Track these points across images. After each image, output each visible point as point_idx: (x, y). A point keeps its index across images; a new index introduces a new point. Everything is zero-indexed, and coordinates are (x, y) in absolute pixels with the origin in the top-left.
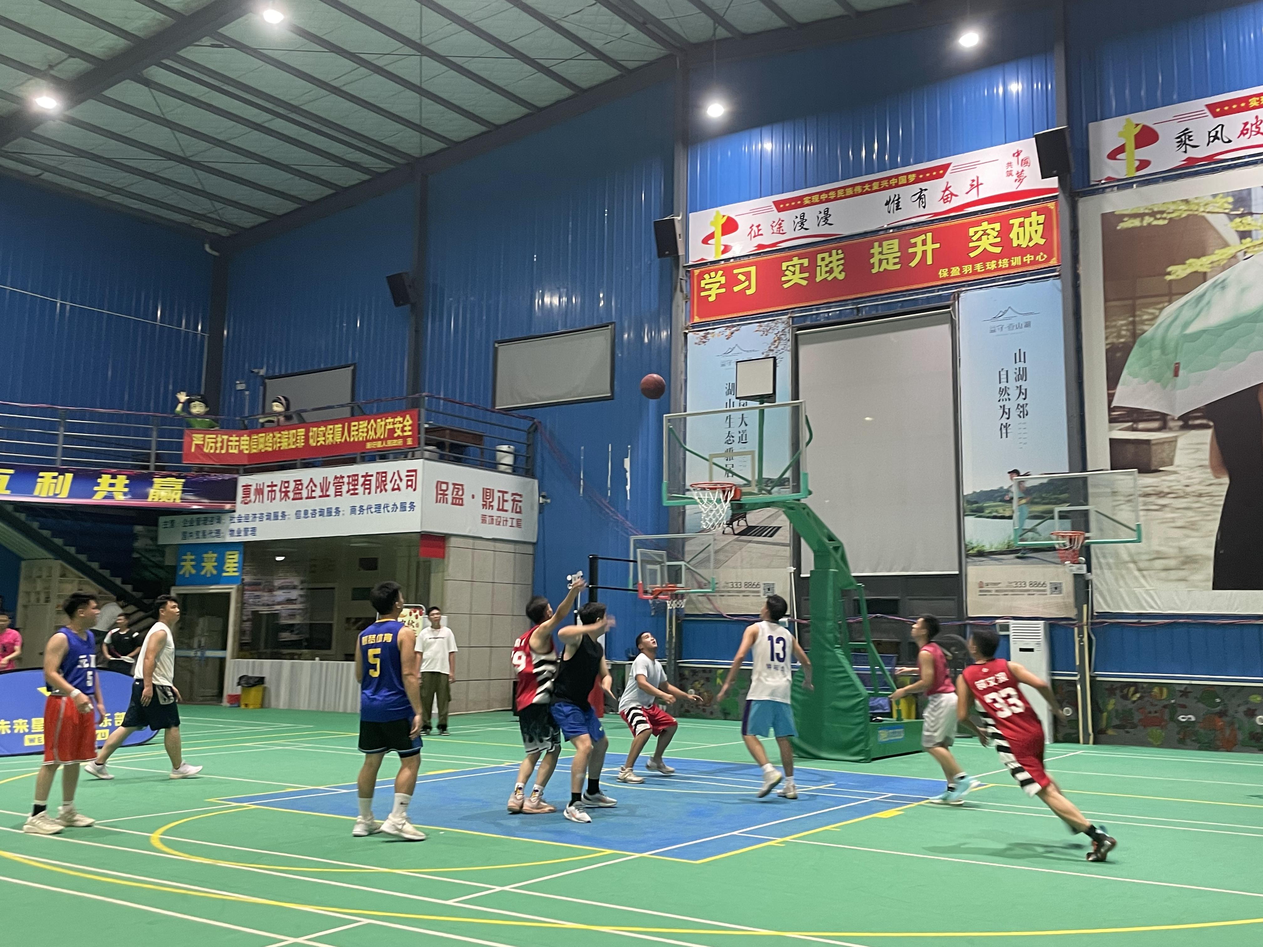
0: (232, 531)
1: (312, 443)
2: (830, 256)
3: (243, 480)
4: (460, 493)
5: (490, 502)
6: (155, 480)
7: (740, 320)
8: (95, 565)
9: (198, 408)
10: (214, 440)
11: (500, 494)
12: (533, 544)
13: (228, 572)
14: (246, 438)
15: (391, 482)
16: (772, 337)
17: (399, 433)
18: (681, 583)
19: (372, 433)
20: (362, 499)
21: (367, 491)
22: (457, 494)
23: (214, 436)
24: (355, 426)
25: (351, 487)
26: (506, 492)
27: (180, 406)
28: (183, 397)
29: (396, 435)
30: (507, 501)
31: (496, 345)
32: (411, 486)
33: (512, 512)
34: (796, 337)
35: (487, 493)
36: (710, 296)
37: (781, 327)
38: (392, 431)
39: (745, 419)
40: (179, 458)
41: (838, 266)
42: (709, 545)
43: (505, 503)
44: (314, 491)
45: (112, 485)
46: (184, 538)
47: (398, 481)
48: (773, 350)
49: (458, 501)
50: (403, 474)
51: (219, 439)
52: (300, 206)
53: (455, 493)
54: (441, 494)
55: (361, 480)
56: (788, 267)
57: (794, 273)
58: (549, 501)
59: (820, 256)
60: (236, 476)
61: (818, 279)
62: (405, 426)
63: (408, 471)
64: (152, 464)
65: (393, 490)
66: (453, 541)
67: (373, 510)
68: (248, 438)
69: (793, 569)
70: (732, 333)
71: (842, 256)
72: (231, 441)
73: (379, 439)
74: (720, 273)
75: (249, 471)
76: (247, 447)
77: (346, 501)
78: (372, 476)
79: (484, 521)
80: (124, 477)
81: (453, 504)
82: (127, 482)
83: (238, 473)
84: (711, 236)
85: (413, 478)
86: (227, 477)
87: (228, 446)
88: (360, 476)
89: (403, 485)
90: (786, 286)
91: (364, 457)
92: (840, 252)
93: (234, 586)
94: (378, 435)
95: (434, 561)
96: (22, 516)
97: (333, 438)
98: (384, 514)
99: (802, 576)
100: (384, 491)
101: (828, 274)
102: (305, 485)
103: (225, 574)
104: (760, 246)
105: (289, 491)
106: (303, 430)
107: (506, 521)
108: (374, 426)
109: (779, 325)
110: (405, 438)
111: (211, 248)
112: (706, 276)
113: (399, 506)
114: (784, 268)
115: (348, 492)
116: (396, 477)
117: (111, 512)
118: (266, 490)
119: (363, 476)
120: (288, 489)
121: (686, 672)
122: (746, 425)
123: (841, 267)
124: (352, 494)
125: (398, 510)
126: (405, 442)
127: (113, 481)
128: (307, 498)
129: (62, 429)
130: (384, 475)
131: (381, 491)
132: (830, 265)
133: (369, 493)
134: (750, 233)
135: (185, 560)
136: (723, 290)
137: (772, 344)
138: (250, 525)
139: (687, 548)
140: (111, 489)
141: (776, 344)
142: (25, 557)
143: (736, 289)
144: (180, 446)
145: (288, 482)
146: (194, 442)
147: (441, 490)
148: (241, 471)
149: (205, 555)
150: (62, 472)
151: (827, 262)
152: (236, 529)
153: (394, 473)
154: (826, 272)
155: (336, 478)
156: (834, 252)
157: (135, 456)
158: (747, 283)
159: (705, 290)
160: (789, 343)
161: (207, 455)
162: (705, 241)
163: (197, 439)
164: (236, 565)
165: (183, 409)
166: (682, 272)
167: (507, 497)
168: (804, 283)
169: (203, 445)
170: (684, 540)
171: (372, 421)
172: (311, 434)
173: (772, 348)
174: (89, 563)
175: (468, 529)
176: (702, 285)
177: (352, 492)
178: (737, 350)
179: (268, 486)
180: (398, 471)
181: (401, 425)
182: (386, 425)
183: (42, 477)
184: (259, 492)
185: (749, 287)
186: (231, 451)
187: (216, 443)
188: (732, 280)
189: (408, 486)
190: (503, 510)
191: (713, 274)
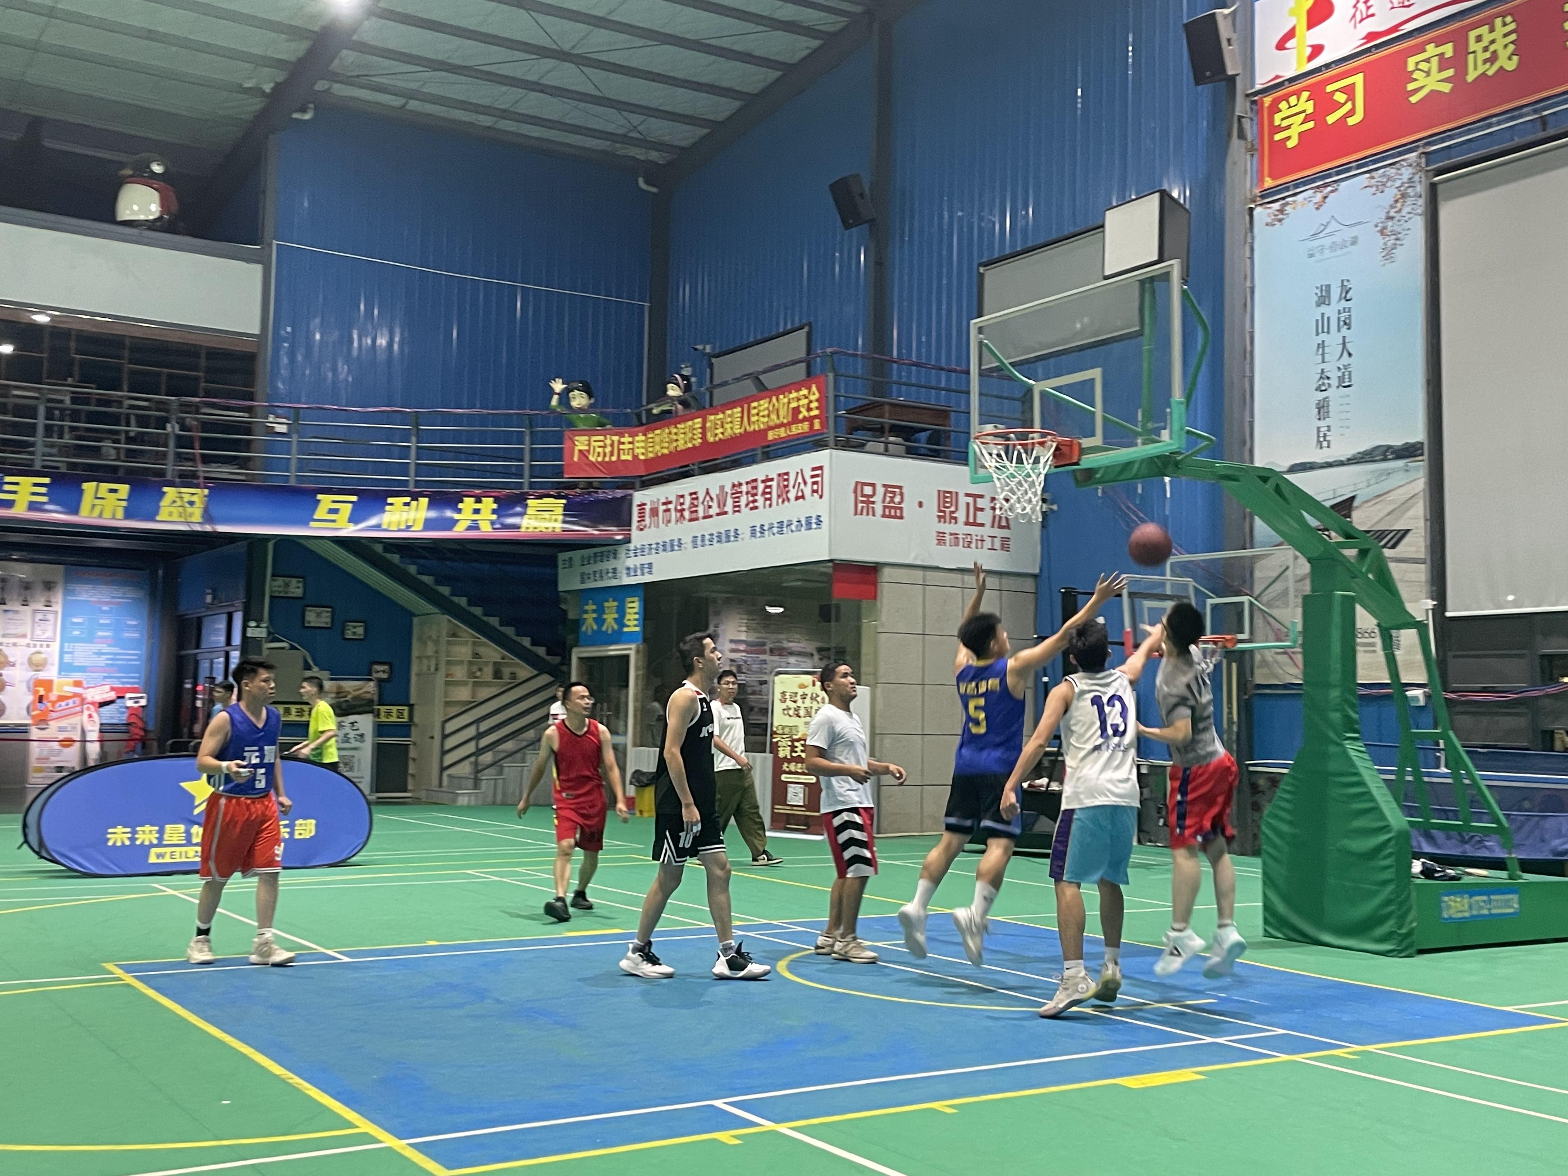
0: (628, 569)
1: (711, 439)
2: (1492, 30)
3: (639, 497)
4: (897, 499)
5: (953, 512)
6: (529, 502)
7: (1338, 173)
8: (494, 621)
9: (579, 400)
10: (601, 444)
11: (970, 500)
12: (1035, 576)
13: (628, 626)
14: (641, 437)
15: (794, 487)
16: (1391, 193)
17: (804, 413)
18: (1242, 632)
19: (774, 416)
20: (766, 515)
21: (768, 502)
22: (892, 501)
23: (601, 438)
24: (755, 408)
25: (751, 499)
26: (982, 496)
27: (556, 397)
28: (558, 386)
29: (801, 417)
30: (982, 510)
31: (982, 270)
32: (816, 491)
33: (993, 526)
34: (1433, 187)
35: (946, 499)
36: (1289, 138)
37: (1406, 173)
38: (797, 411)
39: (1348, 346)
40: (558, 472)
41: (1506, 46)
42: (1287, 568)
43: (978, 513)
44: (710, 507)
45: (477, 511)
46: (583, 582)
47: (802, 486)
48: (1392, 218)
49: (894, 512)
50: (808, 474)
51: (608, 442)
52: (743, 103)
53: (888, 499)
54: (862, 502)
55: (761, 487)
56: (1417, 63)
57: (1428, 73)
58: (1055, 507)
59: (1473, 35)
60: (630, 491)
61: (1470, 78)
62: (811, 402)
63: (814, 469)
64: (525, 480)
65: (797, 498)
66: (887, 574)
67: (775, 530)
68: (643, 438)
69: (1430, 603)
70: (1325, 197)
71: (1513, 26)
72: (623, 443)
73: (782, 425)
74: (1305, 95)
75: (646, 484)
76: (643, 451)
77: (744, 520)
78: (772, 480)
79: (941, 539)
80: (491, 499)
81: (884, 516)
82: (495, 506)
83: (632, 487)
84: (1291, 34)
85: (819, 479)
86: (619, 493)
87: (619, 450)
88: (759, 481)
89: (807, 491)
90: (1414, 99)
91: (768, 452)
92: (1509, 19)
93: (633, 646)
94: (781, 419)
95: (865, 603)
96: (395, 558)
97: (732, 428)
98: (788, 535)
99: (1448, 614)
100: (786, 502)
101: (1488, 65)
102: (701, 500)
103: (626, 629)
104: (1371, 36)
105: (683, 510)
106: (699, 420)
107: (983, 541)
108: (776, 404)
109: (1403, 170)
110: (811, 419)
111: (647, 182)
112: (1283, 105)
113: (803, 522)
114: (1411, 67)
115: (747, 505)
116: (800, 480)
117: (488, 548)
118: (662, 508)
119: (763, 481)
120: (684, 507)
121: (1262, 782)
122: (1350, 355)
123: (1512, 47)
124: (752, 509)
125: (803, 529)
126: (812, 425)
127: (478, 506)
128: (705, 518)
129: (414, 439)
130: (786, 477)
131: (783, 502)
132: (1492, 48)
133: (770, 506)
134: (1354, 16)
135: (586, 612)
136: (1310, 125)
137: (1392, 207)
138: (645, 560)
139: (1257, 574)
140: (476, 517)
141: (1399, 205)
142: (417, 613)
143: (1331, 119)
144: (558, 454)
145: (682, 496)
146: (577, 449)
147: (863, 496)
148: (638, 485)
149: (606, 604)
150: (415, 497)
151: (1485, 43)
152: (632, 566)
153: (797, 473)
154: (1485, 61)
155: (734, 486)
156: (1498, 21)
157: (506, 472)
158: (1349, 106)
159: (1280, 129)
160: (1421, 202)
161: (593, 465)
162: (1281, 46)
163: (581, 443)
164: (637, 616)
165: (560, 402)
166: (1241, 106)
167: (980, 503)
168: (1446, 88)
169: (588, 451)
170: (1253, 559)
171: (774, 399)
172: (708, 425)
173: (1392, 214)
174: (485, 619)
175: (913, 555)
176: (1277, 123)
177: (751, 505)
178: (1334, 226)
179: (664, 504)
180: (802, 471)
181: (805, 401)
182: (789, 403)
183: (391, 504)
184: (654, 512)
185: (1351, 113)
186: (623, 457)
187: (604, 447)
188: (1325, 104)
189: (814, 491)
190: (975, 524)
191: (1293, 100)
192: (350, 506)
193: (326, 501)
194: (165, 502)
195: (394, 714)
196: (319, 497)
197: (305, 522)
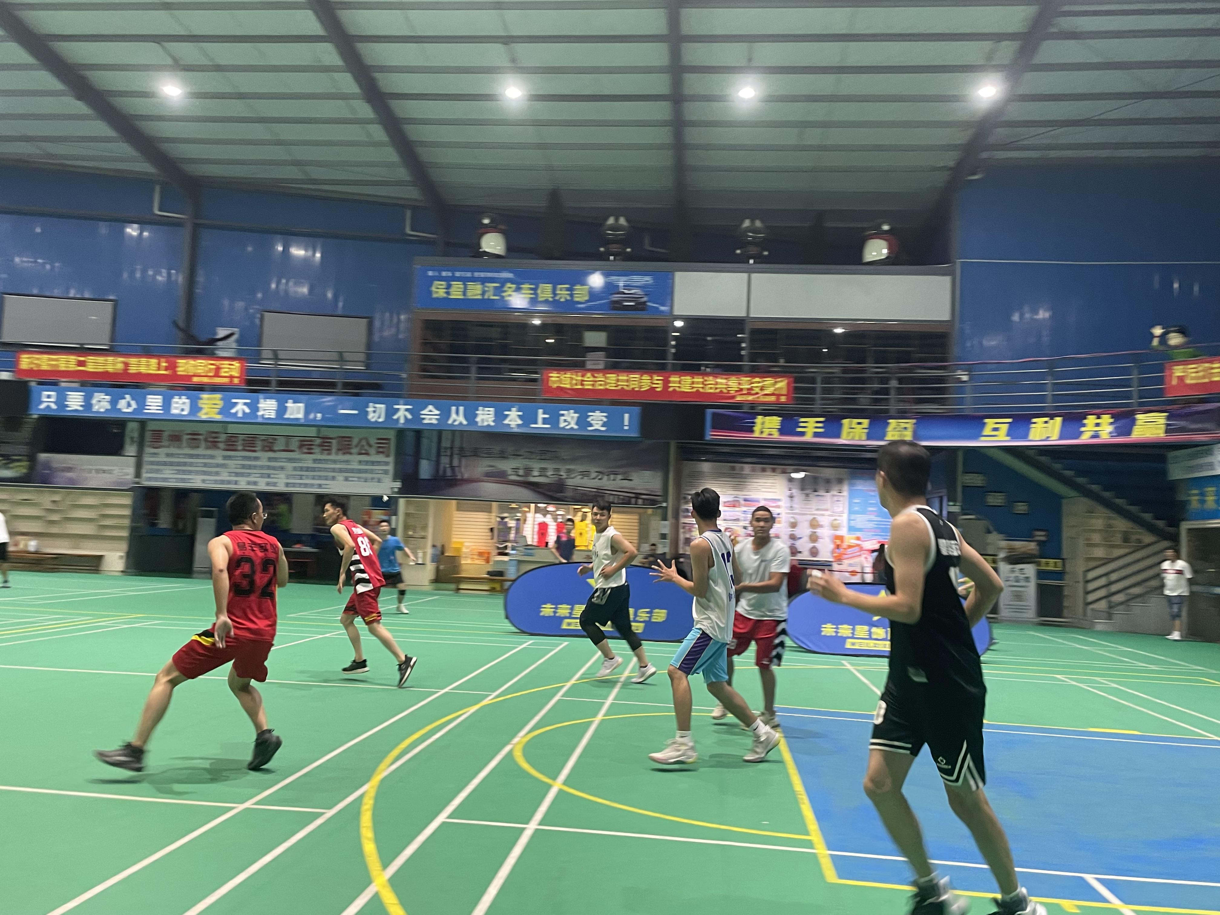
6: (1138, 416)
8: (1122, 502)
9: (1175, 339)
10: (1195, 370)
23: (1195, 366)
27: (1156, 340)
28: (1158, 331)
40: (1160, 393)
45: (1097, 425)
51: (1201, 368)
64: (1135, 401)
72: (1214, 369)
80: (1109, 416)
82: (1112, 420)
87: (1210, 374)
129: (1051, 378)
135: (1191, 495)
140: (1097, 429)
142: (1064, 497)
144: (1161, 380)
146: (1176, 375)
149: (1207, 489)
150: (1052, 417)
157: (1118, 396)
161: (1189, 386)
163: (1178, 371)
165: (1160, 343)
169: (1185, 376)
174: (1114, 500)
183: (1035, 423)
186: (1213, 379)
187: (1198, 372)
192: (1007, 426)
193: (990, 423)
194: (890, 428)
195: (1051, 565)
196: (986, 420)
197: (977, 436)
